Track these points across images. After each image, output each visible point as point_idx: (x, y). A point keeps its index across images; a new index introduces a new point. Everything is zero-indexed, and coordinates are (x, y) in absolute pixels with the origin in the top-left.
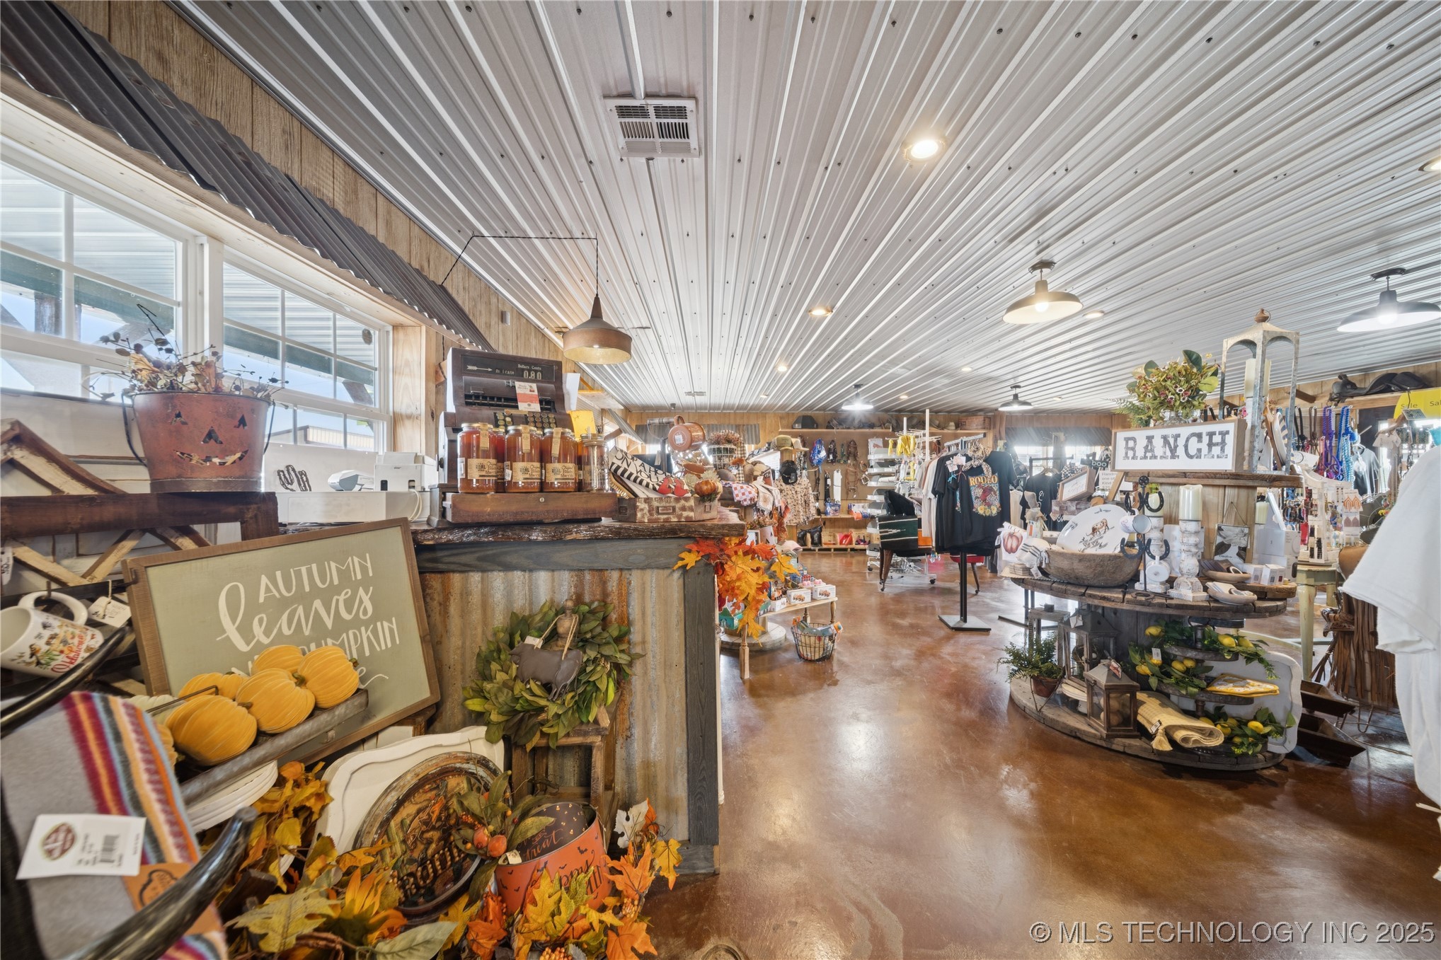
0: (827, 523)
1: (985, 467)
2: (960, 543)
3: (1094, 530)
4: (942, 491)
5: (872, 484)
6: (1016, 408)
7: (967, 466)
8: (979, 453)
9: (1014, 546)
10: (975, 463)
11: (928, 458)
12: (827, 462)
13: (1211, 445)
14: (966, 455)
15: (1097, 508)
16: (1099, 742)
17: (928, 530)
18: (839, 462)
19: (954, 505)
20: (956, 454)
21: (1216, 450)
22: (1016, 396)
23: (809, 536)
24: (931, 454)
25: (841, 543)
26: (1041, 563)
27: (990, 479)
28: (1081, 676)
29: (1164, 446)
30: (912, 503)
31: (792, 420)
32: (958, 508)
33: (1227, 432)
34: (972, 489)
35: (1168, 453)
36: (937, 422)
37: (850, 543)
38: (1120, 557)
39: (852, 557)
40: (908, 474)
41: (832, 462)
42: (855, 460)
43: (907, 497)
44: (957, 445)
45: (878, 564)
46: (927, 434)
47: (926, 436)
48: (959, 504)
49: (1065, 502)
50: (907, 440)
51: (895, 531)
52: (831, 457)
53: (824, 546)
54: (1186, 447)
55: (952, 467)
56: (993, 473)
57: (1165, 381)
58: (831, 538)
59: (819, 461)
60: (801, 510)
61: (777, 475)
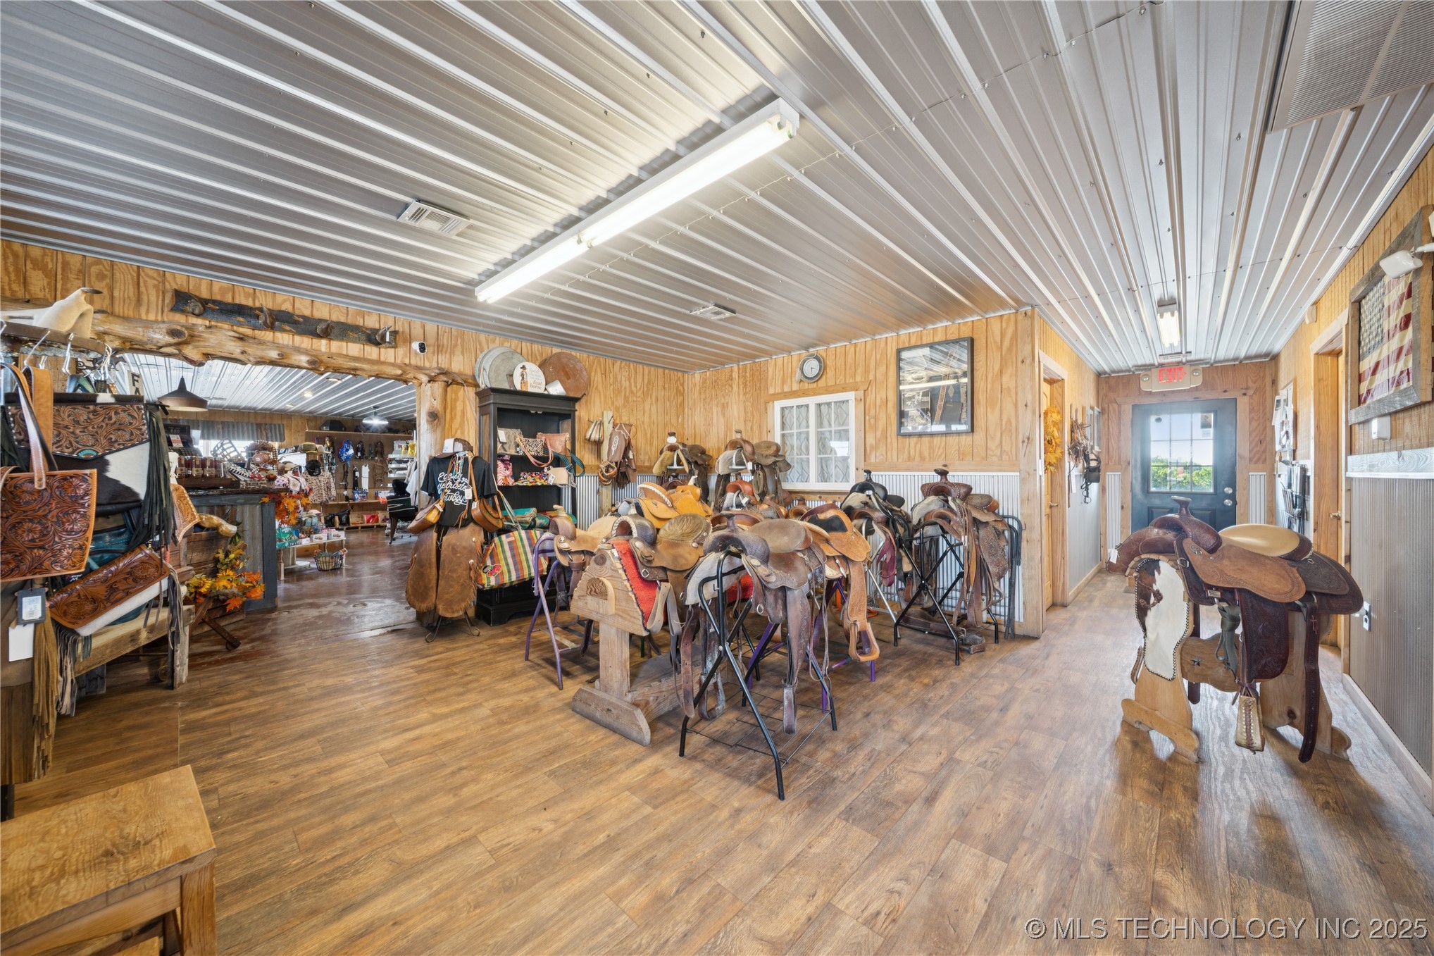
0: (355, 507)
12: (355, 458)
18: (367, 458)
23: (337, 518)
25: (368, 521)
31: (319, 422)
37: (377, 521)
39: (378, 532)
41: (360, 458)
42: (382, 457)
51: (399, 505)
52: (359, 454)
53: (352, 525)
58: (359, 519)
59: (348, 458)
60: (324, 492)
61: (303, 470)
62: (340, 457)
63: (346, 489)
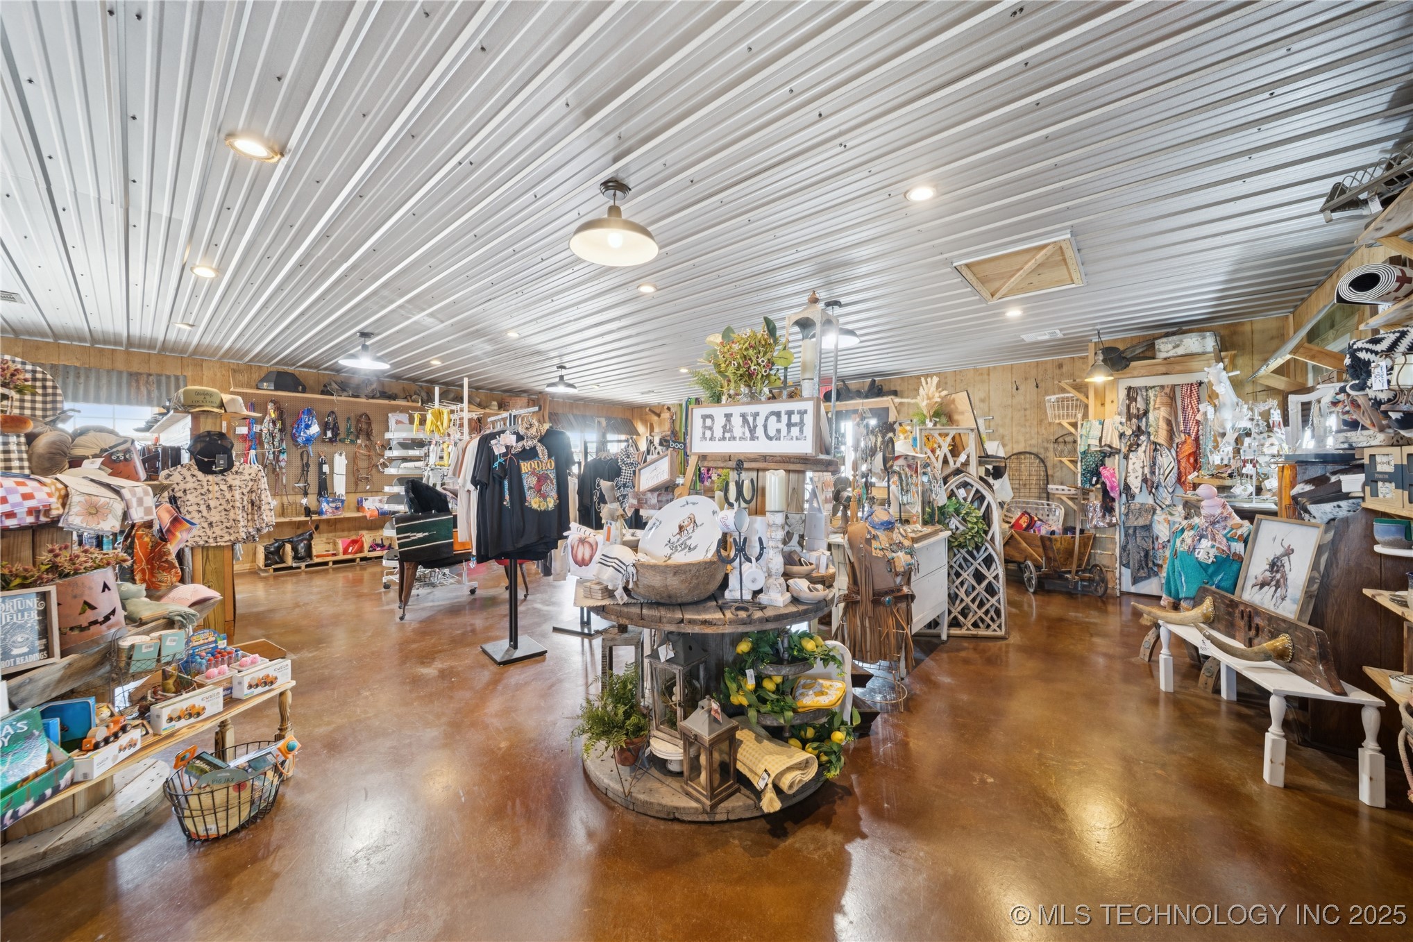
0: (322, 527)
1: (540, 449)
2: (510, 548)
3: (681, 528)
4: (485, 480)
5: (391, 471)
6: (561, 390)
7: (518, 447)
8: (533, 431)
9: (587, 557)
10: (528, 444)
11: (466, 437)
12: (323, 441)
13: (790, 425)
14: (517, 434)
15: (682, 500)
16: (701, 818)
17: (466, 533)
18: (342, 441)
19: (502, 498)
20: (503, 432)
21: (795, 431)
22: (561, 377)
23: (288, 547)
24: (470, 434)
25: (345, 552)
26: (628, 582)
27: (546, 464)
28: (672, 724)
29: (743, 426)
30: (445, 496)
31: (256, 376)
32: (507, 503)
33: (805, 412)
34: (525, 477)
35: (748, 434)
36: (478, 400)
37: (361, 550)
38: (714, 562)
39: (363, 569)
40: (441, 458)
41: (331, 440)
42: (369, 439)
43: (439, 488)
44: (504, 420)
45: (396, 578)
46: (466, 409)
47: (466, 412)
48: (507, 497)
49: (644, 493)
50: (439, 415)
51: (420, 535)
52: (329, 434)
53: (316, 560)
54: (765, 427)
55: (498, 448)
56: (550, 457)
57: (746, 349)
58: (331, 547)
59: (308, 440)
60: (240, 516)
61: (186, 457)
62: (294, 438)
63: (306, 494)
